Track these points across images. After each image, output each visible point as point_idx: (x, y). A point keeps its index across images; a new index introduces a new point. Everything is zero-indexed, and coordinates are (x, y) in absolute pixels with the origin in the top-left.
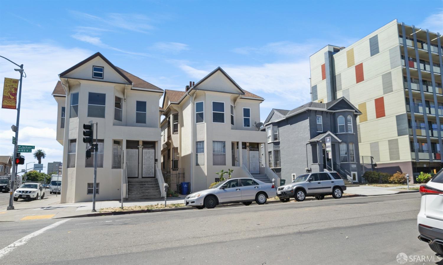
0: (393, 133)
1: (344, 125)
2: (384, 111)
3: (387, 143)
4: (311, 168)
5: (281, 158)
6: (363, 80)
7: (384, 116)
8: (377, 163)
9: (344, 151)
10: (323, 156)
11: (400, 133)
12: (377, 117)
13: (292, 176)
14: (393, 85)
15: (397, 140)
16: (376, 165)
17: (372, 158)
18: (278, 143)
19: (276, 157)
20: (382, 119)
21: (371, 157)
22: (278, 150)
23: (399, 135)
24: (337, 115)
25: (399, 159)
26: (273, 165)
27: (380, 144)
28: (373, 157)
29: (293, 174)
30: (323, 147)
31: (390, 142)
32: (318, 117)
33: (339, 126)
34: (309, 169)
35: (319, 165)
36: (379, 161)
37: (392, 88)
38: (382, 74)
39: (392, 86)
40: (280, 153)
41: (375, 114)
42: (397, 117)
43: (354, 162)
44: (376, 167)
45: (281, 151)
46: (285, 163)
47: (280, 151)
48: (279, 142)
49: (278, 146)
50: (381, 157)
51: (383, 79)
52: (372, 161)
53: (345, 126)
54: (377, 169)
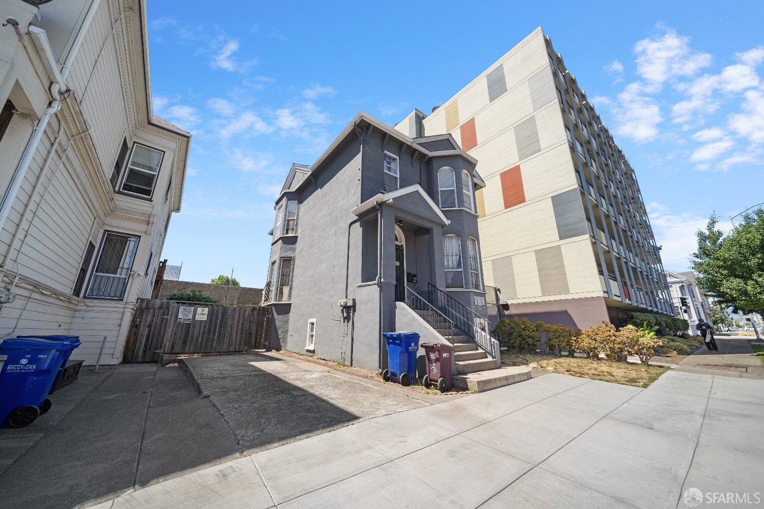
0: (549, 234)
1: (454, 190)
2: (523, 191)
3: (533, 257)
4: (354, 300)
5: (294, 279)
6: (476, 145)
7: (524, 201)
8: (509, 302)
9: (454, 259)
10: (398, 263)
11: (565, 232)
12: (506, 207)
13: (309, 326)
14: (540, 137)
15: (558, 248)
16: (506, 307)
17: (498, 292)
18: (292, 241)
19: (283, 275)
20: (518, 211)
21: (495, 288)
22: (291, 257)
23: (562, 237)
24: (435, 163)
25: (567, 291)
26: (272, 295)
27: (515, 260)
28: (499, 290)
29: (311, 320)
30: (397, 239)
31: (540, 254)
32: (390, 157)
33: (441, 191)
34: (350, 303)
35: (380, 285)
36: (515, 297)
37: (539, 145)
38: (513, 126)
39: (538, 140)
40: (294, 265)
41: (502, 202)
42: (555, 199)
43: (480, 290)
44: (506, 312)
45: (297, 258)
46: (299, 291)
47: (294, 259)
48: (297, 237)
49: (293, 246)
50: (518, 289)
51: (516, 133)
52: (497, 299)
53: (456, 191)
54: (511, 316)
